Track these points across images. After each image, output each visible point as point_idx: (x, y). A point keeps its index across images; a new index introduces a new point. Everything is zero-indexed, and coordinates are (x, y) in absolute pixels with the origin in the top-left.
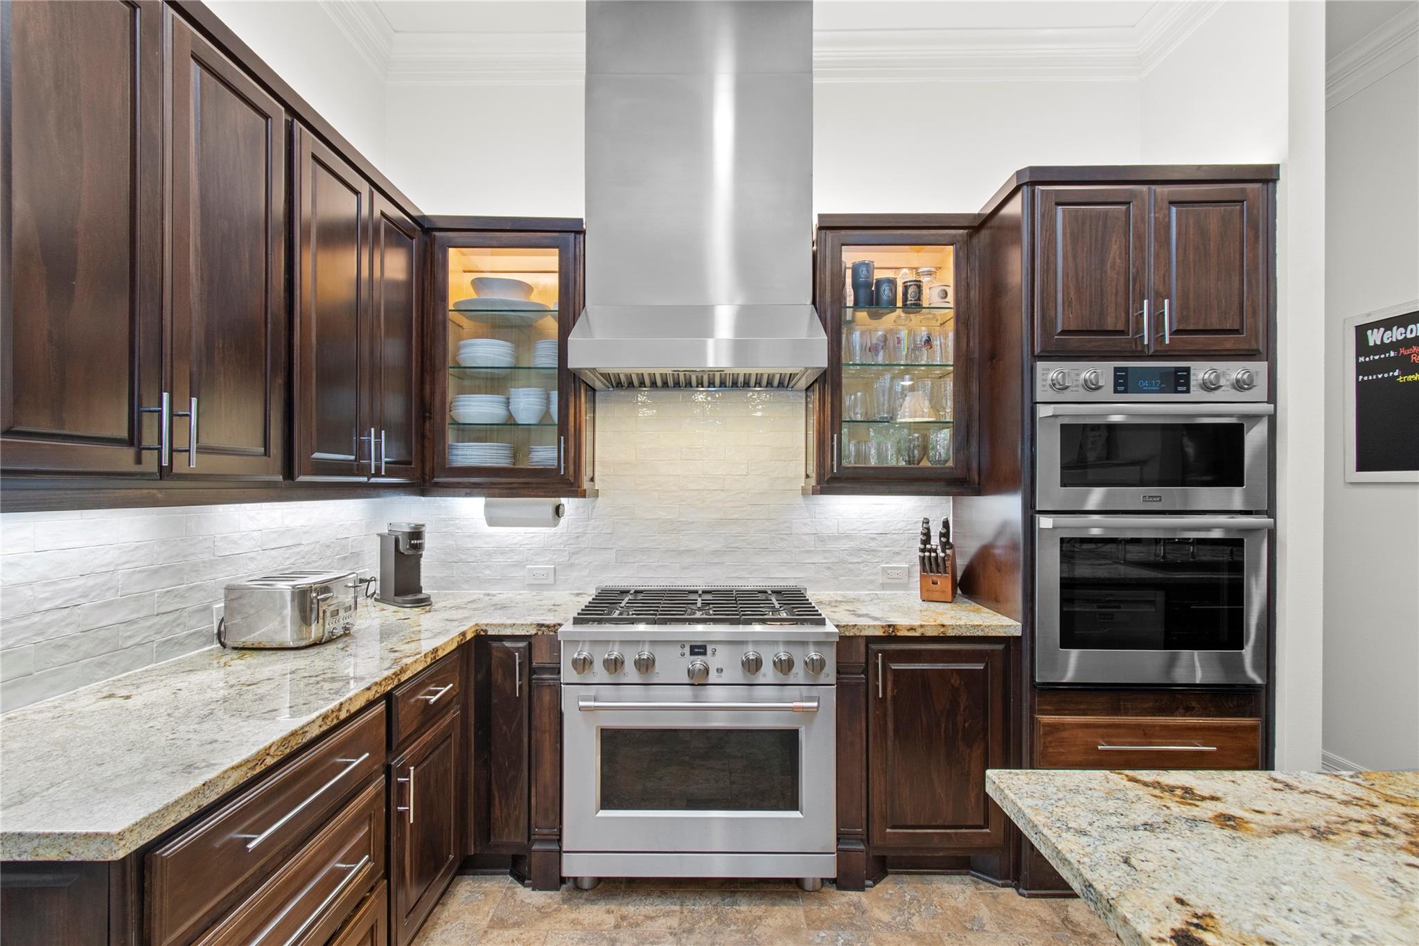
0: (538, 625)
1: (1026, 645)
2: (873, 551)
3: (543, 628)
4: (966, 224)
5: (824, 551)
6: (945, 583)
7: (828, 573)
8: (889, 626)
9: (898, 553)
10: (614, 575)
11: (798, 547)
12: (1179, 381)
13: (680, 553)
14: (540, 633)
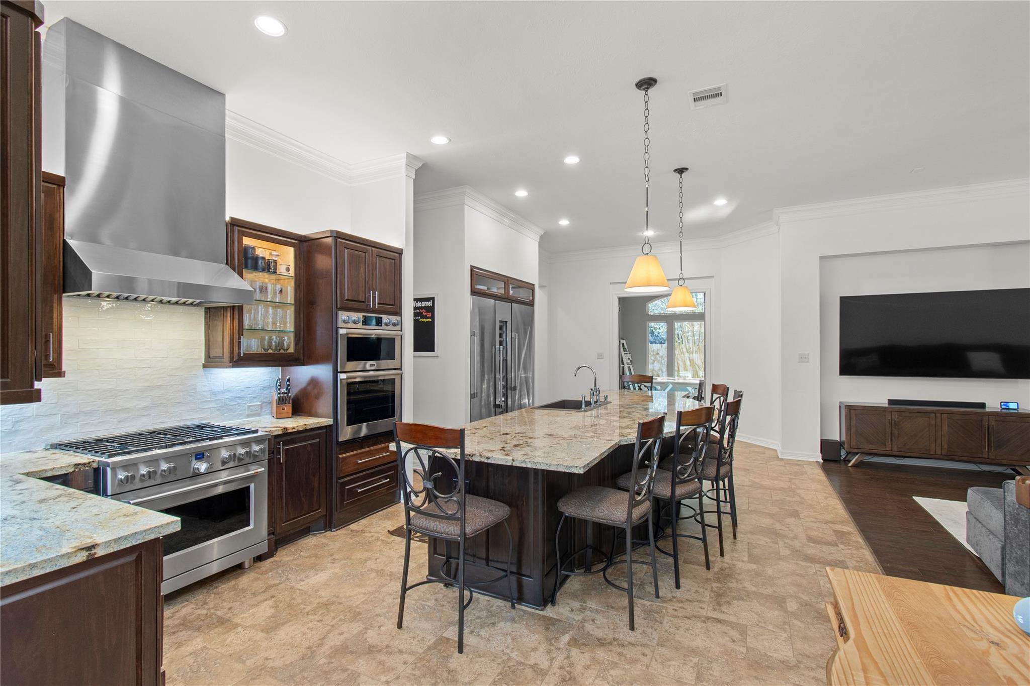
0: (76, 465)
1: (334, 428)
2: (242, 398)
3: (80, 466)
4: (298, 239)
5: (216, 400)
6: (288, 408)
7: (218, 412)
8: (284, 428)
9: (255, 398)
10: (59, 434)
11: (200, 399)
12: (379, 322)
13: (117, 411)
14: (77, 470)
